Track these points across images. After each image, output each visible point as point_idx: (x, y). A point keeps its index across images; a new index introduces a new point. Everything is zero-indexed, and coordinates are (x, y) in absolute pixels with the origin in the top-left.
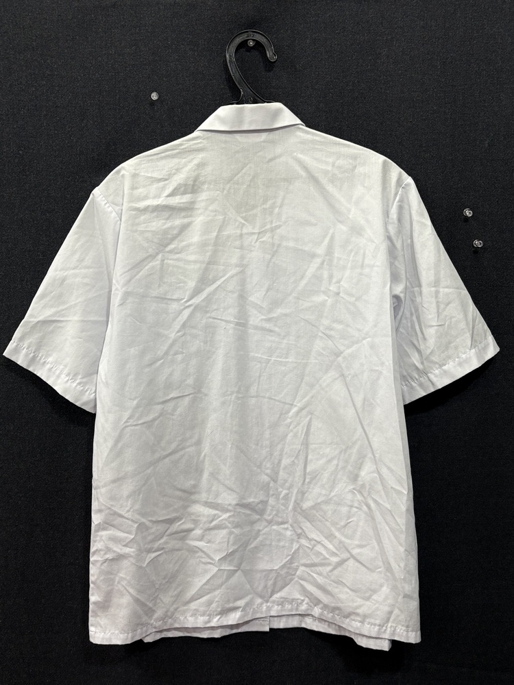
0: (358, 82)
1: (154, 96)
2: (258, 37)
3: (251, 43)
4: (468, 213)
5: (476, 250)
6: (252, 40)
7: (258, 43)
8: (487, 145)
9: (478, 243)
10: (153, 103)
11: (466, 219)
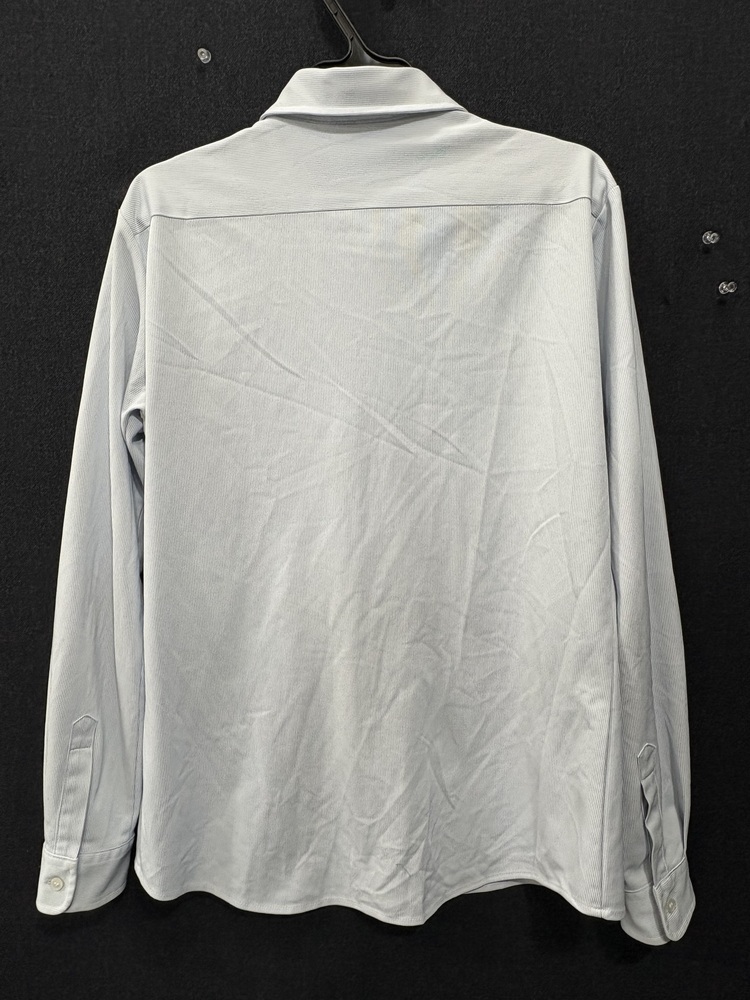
1: (204, 56)
4: (710, 238)
5: (723, 300)
9: (725, 288)
10: (202, 67)
11: (708, 249)
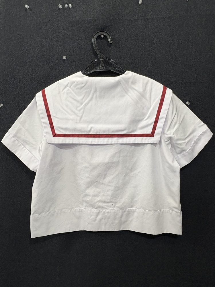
0: (144, 51)
1: (64, 58)
2: (105, 34)
3: (102, 36)
4: (188, 103)
6: (103, 35)
7: (105, 36)
8: (195, 77)
10: (64, 60)
